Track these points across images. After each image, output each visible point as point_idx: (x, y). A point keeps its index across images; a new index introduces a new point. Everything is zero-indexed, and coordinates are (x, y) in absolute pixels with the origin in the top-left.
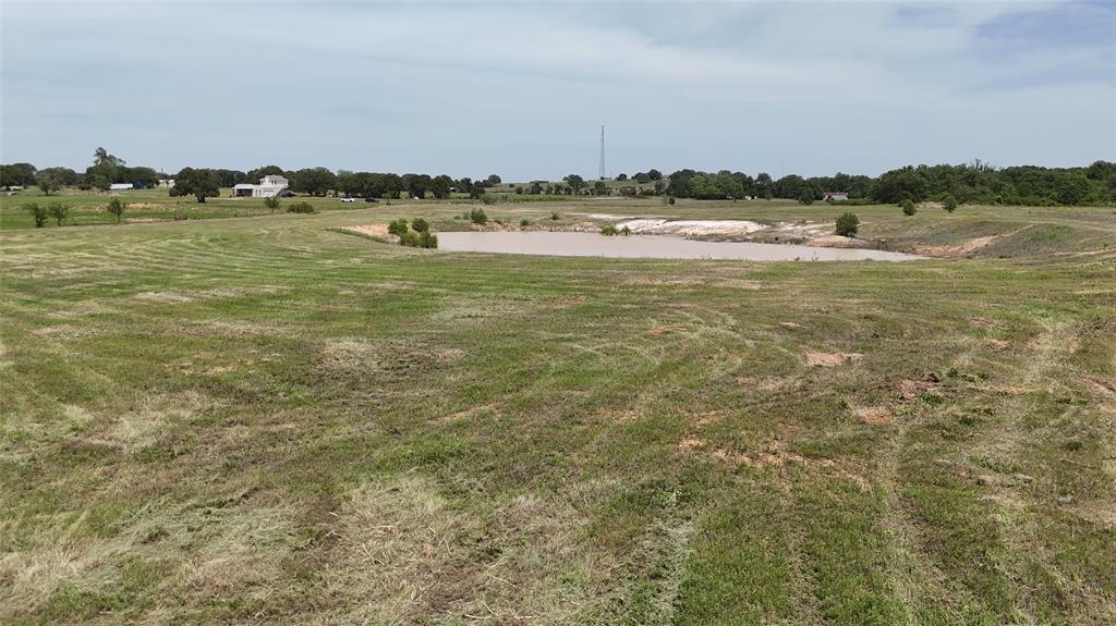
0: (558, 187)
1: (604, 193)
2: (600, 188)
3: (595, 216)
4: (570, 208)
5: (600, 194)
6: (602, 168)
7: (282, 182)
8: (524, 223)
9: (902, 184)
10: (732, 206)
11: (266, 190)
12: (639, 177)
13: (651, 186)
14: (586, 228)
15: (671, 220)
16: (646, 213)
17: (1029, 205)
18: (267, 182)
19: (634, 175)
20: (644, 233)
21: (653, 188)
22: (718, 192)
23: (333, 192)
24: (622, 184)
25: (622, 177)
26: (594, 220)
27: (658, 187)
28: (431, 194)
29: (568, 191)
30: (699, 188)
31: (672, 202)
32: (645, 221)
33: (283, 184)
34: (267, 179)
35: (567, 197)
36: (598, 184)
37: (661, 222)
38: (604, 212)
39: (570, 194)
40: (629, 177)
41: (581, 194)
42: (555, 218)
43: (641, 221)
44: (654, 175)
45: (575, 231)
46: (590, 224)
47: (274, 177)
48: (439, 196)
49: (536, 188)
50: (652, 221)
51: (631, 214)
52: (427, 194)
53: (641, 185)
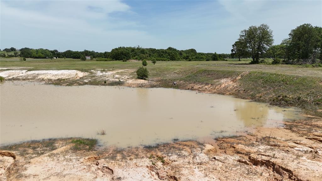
10: (51, 62)
12: (6, 50)
13: (12, 53)
15: (30, 70)
16: (13, 66)
17: (163, 61)
19: (4, 49)
20: (13, 79)
21: (13, 54)
22: (43, 56)
27: (15, 54)
30: (35, 54)
31: (25, 60)
32: (14, 71)
37: (24, 71)
40: (2, 50)
43: (10, 71)
44: (13, 49)
50: (18, 71)
51: (4, 66)
53: (8, 53)
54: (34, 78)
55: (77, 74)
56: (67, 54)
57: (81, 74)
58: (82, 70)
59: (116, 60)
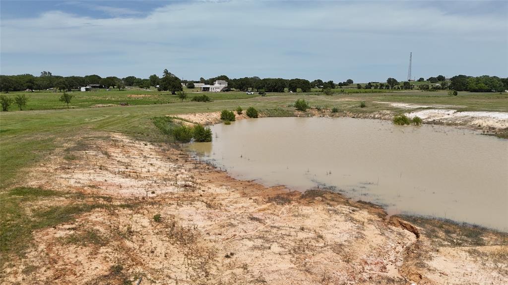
0: (382, 85)
1: (409, 88)
2: (407, 85)
3: (395, 105)
4: (381, 98)
5: (406, 88)
6: (410, 75)
8: (335, 111)
10: (498, 97)
11: (216, 88)
12: (432, 80)
14: (384, 115)
15: (460, 110)
16: (437, 103)
18: (217, 84)
19: (428, 78)
20: (434, 123)
21: (440, 85)
22: (486, 87)
23: (251, 88)
24: (421, 83)
25: (421, 80)
26: (392, 109)
27: (443, 85)
28: (300, 90)
29: (387, 87)
30: (473, 85)
31: (456, 94)
32: (436, 111)
33: (224, 85)
34: (217, 82)
35: (386, 90)
36: (405, 83)
37: (452, 112)
38: (403, 101)
39: (388, 89)
40: (425, 80)
41: (395, 89)
42: (363, 106)
43: (431, 111)
44: (441, 78)
45: (374, 118)
46: (388, 112)
47: (221, 81)
48: (304, 91)
49: (369, 86)
50: (443, 111)
51: (425, 103)
52: (298, 90)
53: (433, 84)
54: (465, 123)
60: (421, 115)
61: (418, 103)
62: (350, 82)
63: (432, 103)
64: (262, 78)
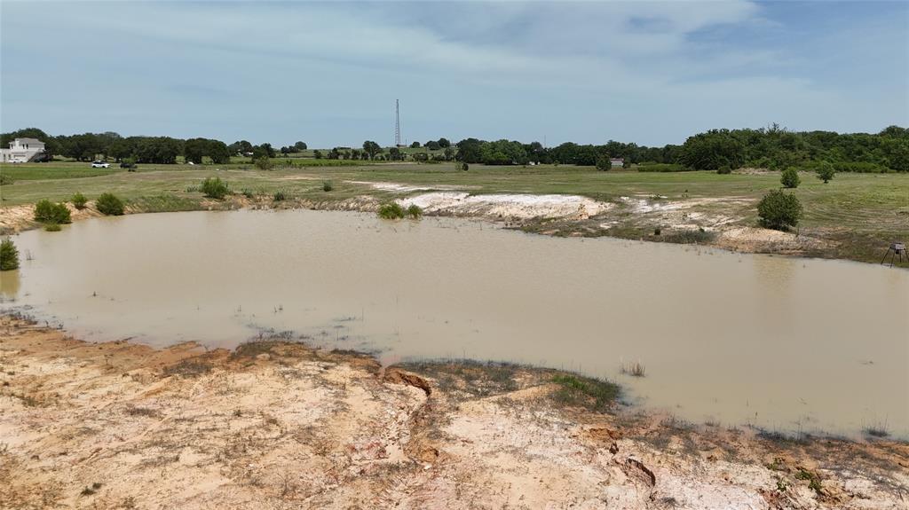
0: (356, 153)
1: (399, 159)
2: (395, 154)
3: (379, 186)
4: (355, 175)
5: (394, 159)
6: (398, 137)
7: (35, 145)
8: (279, 198)
9: (718, 149)
10: (522, 173)
11: (16, 155)
12: (430, 145)
13: (441, 153)
14: (364, 203)
15: (474, 193)
16: (441, 182)
18: (17, 147)
19: (426, 143)
20: (440, 213)
21: (443, 154)
22: (505, 158)
23: (101, 156)
24: (416, 151)
25: (416, 145)
26: (375, 193)
27: (448, 153)
28: (209, 159)
29: (365, 157)
30: (488, 154)
31: (466, 168)
32: (441, 195)
33: (37, 148)
34: (17, 142)
35: (365, 162)
36: (393, 151)
37: (462, 196)
38: (392, 180)
39: (366, 159)
40: (422, 145)
41: (377, 159)
42: (327, 189)
43: (433, 194)
44: (444, 143)
45: (348, 209)
46: (370, 198)
47: (27, 140)
48: (218, 162)
49: (335, 154)
50: (450, 196)
51: (424, 183)
52: (205, 159)
53: (432, 152)
54: (481, 213)
55: (582, 207)
56: (561, 154)
57: (592, 208)
58: (596, 197)
59: (698, 168)
60: (420, 202)
61: (414, 182)
62: (301, 146)
63: (434, 182)
64: (125, 136)
